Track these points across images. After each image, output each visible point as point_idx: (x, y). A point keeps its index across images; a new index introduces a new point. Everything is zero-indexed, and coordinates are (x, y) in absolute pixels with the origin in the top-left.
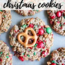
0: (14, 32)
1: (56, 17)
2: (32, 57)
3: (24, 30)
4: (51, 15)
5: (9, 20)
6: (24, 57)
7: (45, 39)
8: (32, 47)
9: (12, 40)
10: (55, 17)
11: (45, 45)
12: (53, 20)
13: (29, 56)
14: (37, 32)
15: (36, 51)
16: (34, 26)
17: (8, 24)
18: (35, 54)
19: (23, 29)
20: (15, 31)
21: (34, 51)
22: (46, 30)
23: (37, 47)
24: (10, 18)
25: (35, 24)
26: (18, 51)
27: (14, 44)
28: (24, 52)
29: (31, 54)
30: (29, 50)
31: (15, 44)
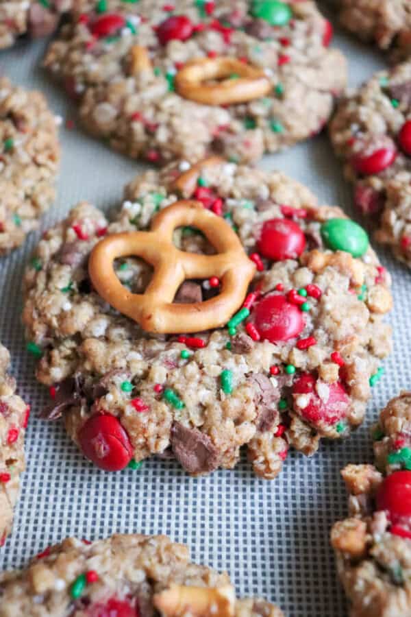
0: (64, 236)
1: (400, 161)
2: (203, 408)
3: (144, 221)
4: (357, 147)
5: (38, 165)
6: (129, 411)
7: (314, 280)
8: (211, 331)
9: (47, 288)
10: (388, 157)
11: (317, 324)
12: (377, 183)
13: (178, 395)
14: (251, 235)
15: (242, 359)
16: (230, 202)
17: (27, 197)
18: (232, 381)
19: (139, 216)
20: (78, 231)
21: (224, 359)
22: (322, 230)
23: (250, 333)
24: (52, 158)
25: (237, 193)
26: (88, 366)
27: (53, 314)
28: (139, 368)
29: (194, 385)
30: (180, 357)
31: (62, 316)
